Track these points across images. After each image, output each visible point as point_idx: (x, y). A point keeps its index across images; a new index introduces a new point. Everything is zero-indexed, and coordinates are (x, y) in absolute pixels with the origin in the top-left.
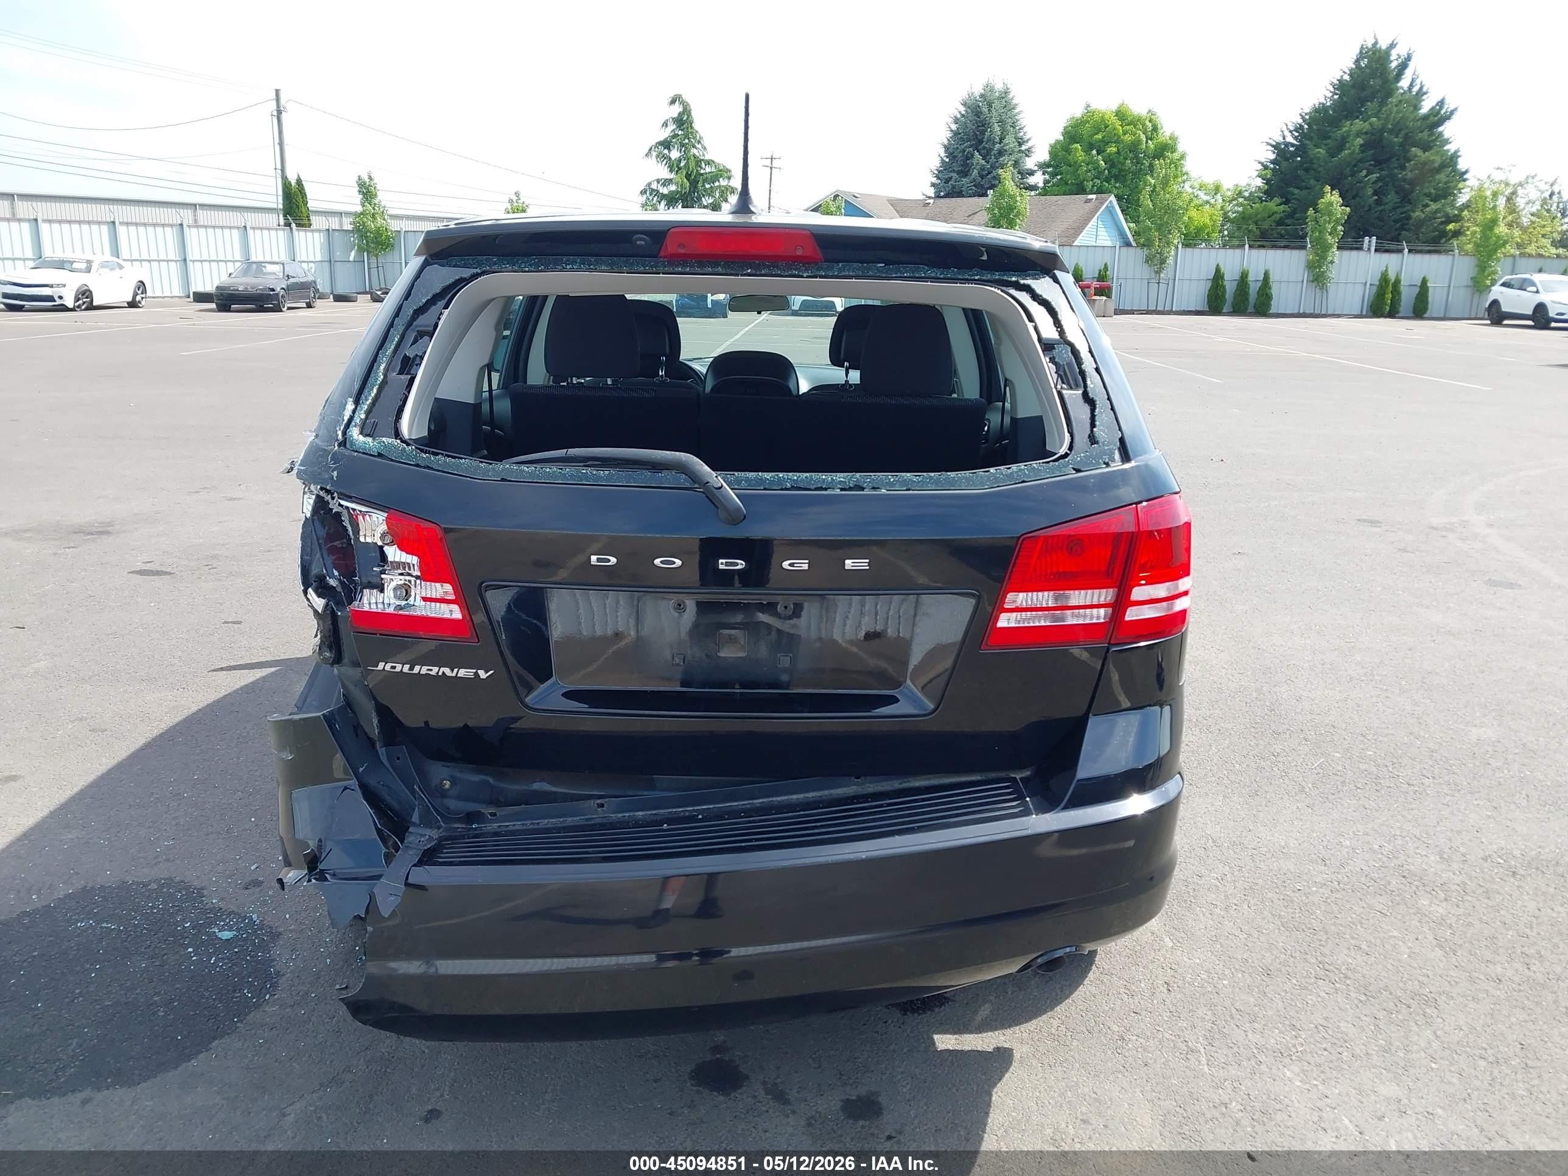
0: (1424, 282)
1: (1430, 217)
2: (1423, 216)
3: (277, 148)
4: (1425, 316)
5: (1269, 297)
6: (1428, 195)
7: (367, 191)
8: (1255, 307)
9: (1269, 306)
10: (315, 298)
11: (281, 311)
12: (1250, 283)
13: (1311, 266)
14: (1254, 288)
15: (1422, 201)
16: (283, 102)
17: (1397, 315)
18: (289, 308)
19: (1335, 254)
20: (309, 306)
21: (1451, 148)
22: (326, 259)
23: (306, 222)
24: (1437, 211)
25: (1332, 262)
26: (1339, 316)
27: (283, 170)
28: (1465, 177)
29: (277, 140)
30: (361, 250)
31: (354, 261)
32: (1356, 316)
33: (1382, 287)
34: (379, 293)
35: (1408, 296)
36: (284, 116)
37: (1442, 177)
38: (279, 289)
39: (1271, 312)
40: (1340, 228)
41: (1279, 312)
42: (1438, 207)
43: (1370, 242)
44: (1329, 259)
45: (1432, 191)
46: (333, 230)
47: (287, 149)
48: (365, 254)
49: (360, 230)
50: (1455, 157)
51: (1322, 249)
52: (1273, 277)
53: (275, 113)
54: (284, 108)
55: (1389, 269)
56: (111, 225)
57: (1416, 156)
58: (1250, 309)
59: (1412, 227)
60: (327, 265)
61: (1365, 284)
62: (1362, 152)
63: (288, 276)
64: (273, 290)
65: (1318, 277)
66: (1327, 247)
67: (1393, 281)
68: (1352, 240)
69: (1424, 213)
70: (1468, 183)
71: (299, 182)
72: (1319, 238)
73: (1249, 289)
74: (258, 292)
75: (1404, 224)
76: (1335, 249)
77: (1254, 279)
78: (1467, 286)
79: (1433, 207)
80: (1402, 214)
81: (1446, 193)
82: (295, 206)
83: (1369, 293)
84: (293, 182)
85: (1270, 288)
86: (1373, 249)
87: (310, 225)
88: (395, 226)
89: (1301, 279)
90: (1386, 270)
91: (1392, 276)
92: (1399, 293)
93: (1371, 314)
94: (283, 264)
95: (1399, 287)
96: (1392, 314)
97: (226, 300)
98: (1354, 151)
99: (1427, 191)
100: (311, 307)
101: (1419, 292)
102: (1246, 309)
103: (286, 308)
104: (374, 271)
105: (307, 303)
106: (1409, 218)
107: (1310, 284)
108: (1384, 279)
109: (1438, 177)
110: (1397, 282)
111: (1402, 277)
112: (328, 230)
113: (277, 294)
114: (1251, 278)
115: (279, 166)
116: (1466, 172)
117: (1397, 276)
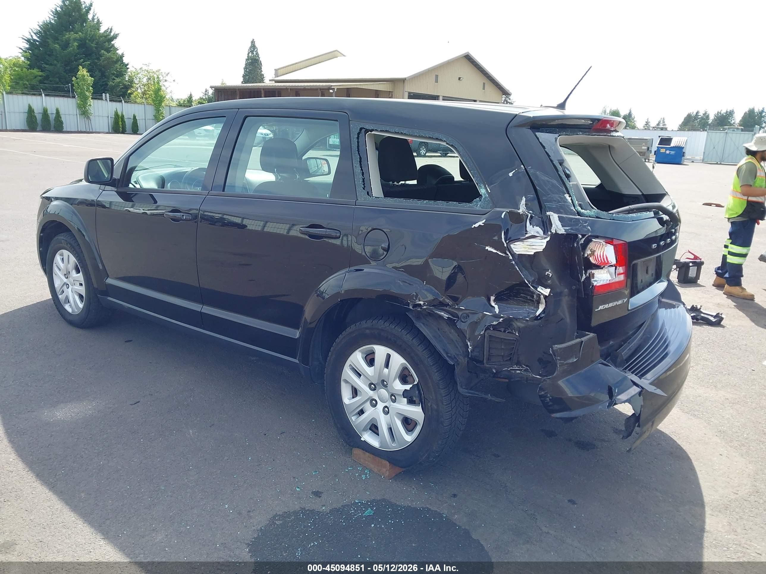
0: (135, 117)
1: (117, 85)
2: (113, 84)
4: (138, 133)
5: (62, 123)
6: (113, 74)
8: (54, 128)
9: (62, 127)
12: (49, 115)
13: (79, 107)
14: (52, 117)
15: (112, 77)
17: (125, 133)
19: (91, 102)
21: (119, 52)
24: (119, 82)
25: (90, 105)
26: (99, 133)
28: (128, 67)
32: (107, 133)
33: (116, 118)
35: (129, 124)
37: (117, 66)
39: (63, 130)
40: (91, 88)
41: (68, 130)
42: (120, 80)
43: (105, 96)
44: (89, 103)
45: (115, 72)
50: (122, 56)
51: (84, 99)
52: (62, 112)
55: (118, 110)
57: (104, 54)
58: (52, 129)
59: (109, 89)
61: (108, 117)
62: (78, 49)
65: (84, 113)
66: (87, 97)
67: (120, 115)
68: (97, 95)
69: (114, 83)
70: (129, 70)
72: (81, 93)
73: (49, 118)
75: (105, 88)
76: (90, 99)
77: (50, 113)
78: (153, 119)
79: (118, 80)
80: (103, 82)
81: (121, 74)
83: (111, 121)
85: (61, 118)
86: (108, 100)
89: (76, 114)
90: (117, 110)
91: (120, 113)
92: (125, 122)
93: (113, 132)
95: (124, 119)
96: (123, 132)
98: (74, 48)
99: (113, 72)
101: (133, 121)
102: (50, 129)
106: (107, 85)
107: (81, 116)
108: (116, 114)
109: (116, 65)
110: (123, 116)
111: (124, 114)
114: (49, 112)
116: (128, 65)
117: (122, 113)
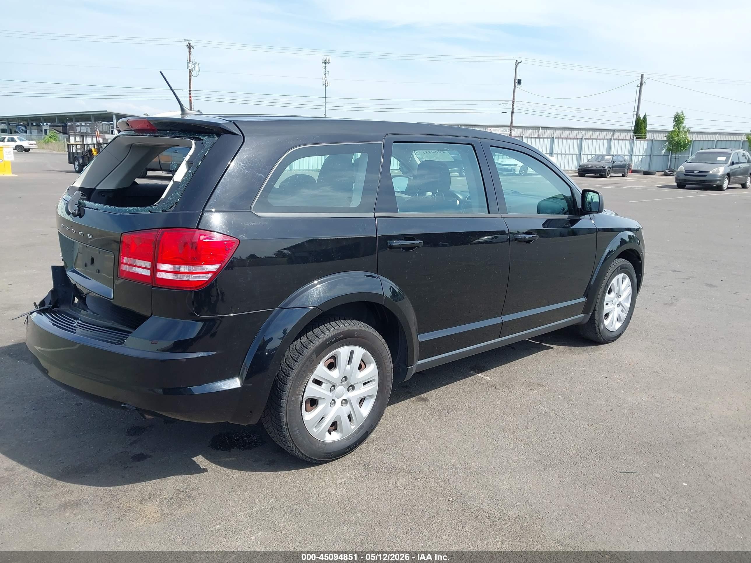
3: (637, 101)
7: (678, 120)
10: (627, 172)
11: (606, 178)
16: (644, 79)
18: (611, 177)
20: (623, 176)
22: (649, 154)
23: (643, 136)
27: (637, 112)
29: (637, 98)
30: (668, 150)
31: (664, 155)
34: (667, 171)
36: (643, 86)
38: (607, 167)
46: (655, 140)
47: (642, 102)
48: (671, 152)
49: (670, 139)
53: (639, 85)
54: (645, 82)
56: (552, 139)
60: (648, 157)
63: (614, 161)
64: (604, 168)
71: (645, 117)
74: (597, 168)
82: (639, 129)
84: (642, 117)
87: (645, 138)
88: (690, 137)
94: (613, 156)
97: (583, 172)
100: (624, 177)
103: (609, 176)
104: (673, 160)
105: (623, 175)
112: (653, 140)
113: (606, 170)
115: (636, 110)
